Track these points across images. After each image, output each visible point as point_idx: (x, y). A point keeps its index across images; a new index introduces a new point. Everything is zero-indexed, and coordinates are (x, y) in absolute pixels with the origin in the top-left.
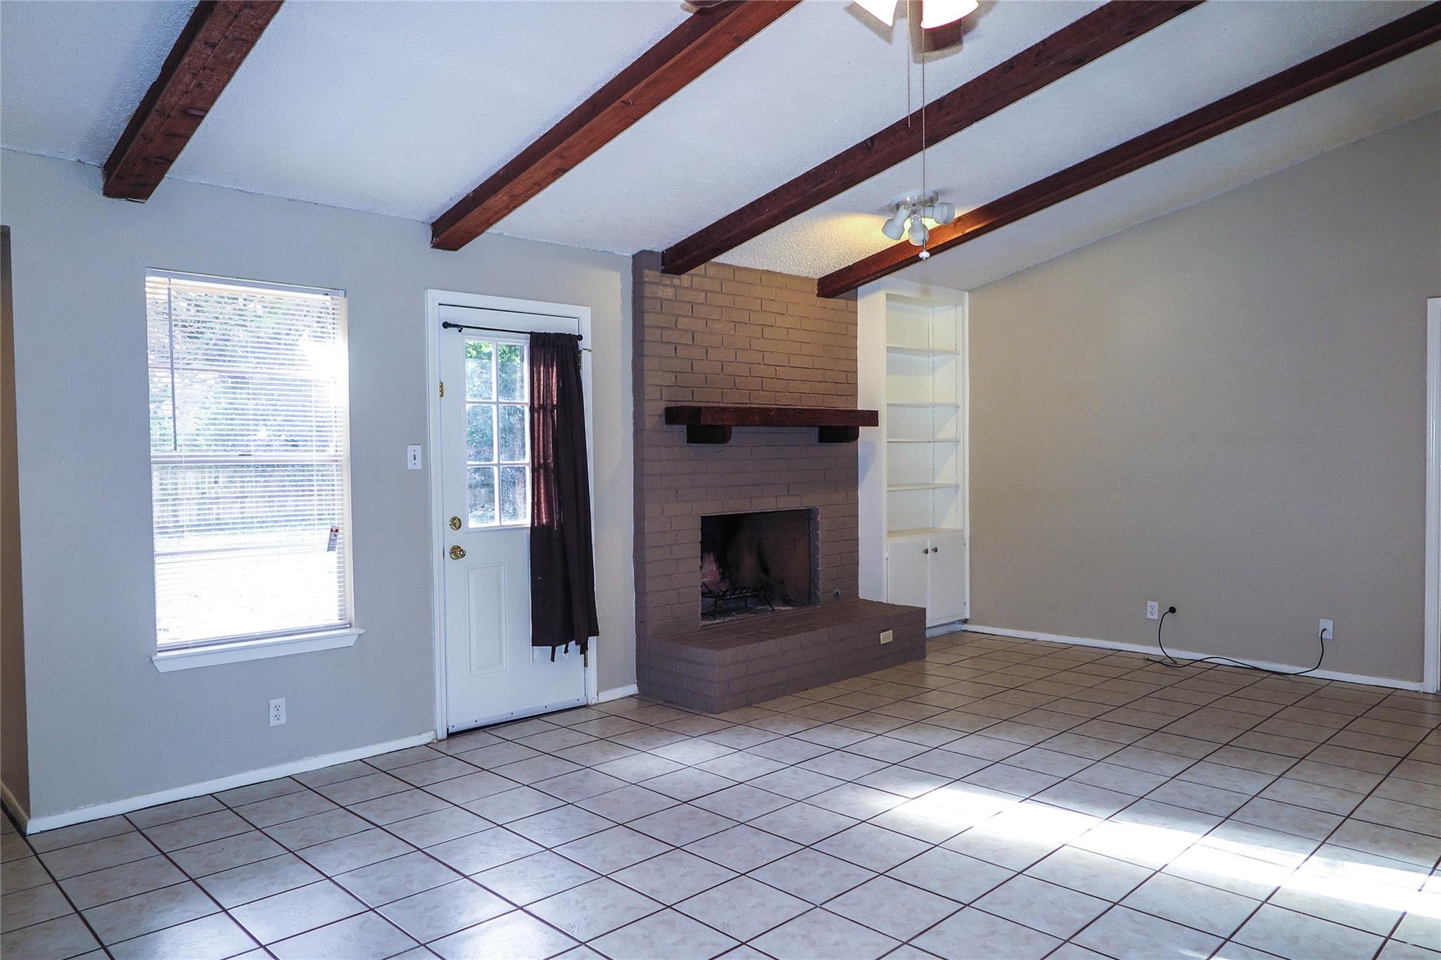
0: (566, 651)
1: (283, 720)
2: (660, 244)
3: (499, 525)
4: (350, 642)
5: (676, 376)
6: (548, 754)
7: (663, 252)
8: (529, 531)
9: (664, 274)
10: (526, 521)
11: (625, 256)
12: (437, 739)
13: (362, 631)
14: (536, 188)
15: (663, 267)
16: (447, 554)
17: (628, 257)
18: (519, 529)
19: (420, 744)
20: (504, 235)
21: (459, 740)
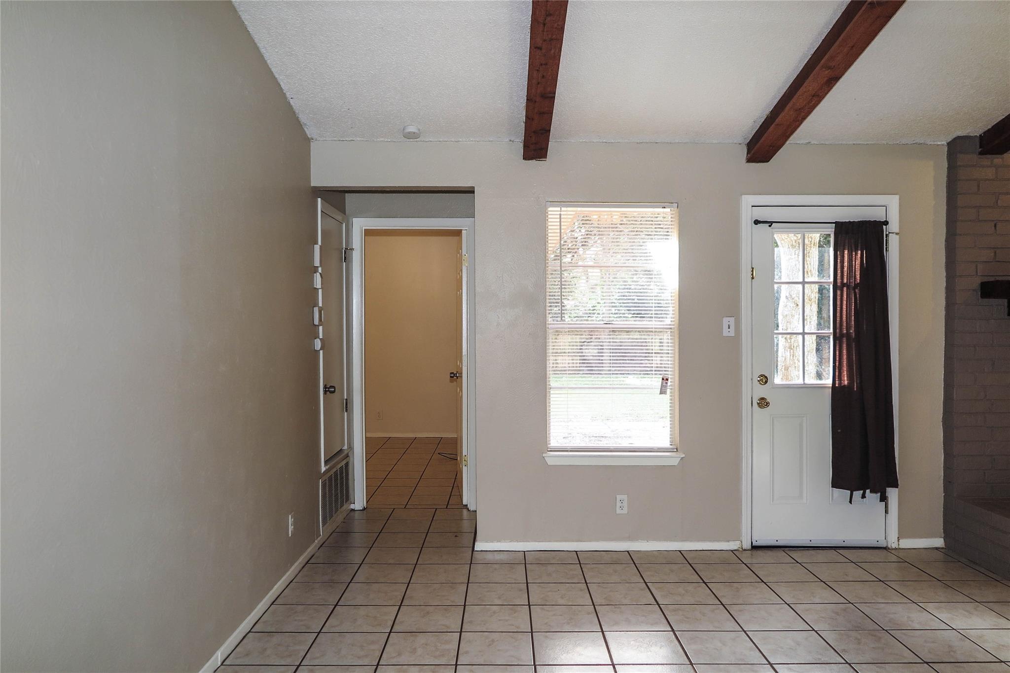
0: (863, 496)
1: (625, 511)
2: (976, 129)
3: (803, 383)
4: (675, 462)
5: (995, 253)
6: (824, 582)
7: (980, 135)
8: (831, 390)
9: (982, 156)
10: (829, 382)
11: (938, 145)
12: (742, 548)
13: (684, 456)
14: (815, 99)
15: (980, 149)
16: (755, 404)
17: (943, 145)
18: (823, 387)
19: (728, 549)
20: (812, 143)
21: (760, 553)
